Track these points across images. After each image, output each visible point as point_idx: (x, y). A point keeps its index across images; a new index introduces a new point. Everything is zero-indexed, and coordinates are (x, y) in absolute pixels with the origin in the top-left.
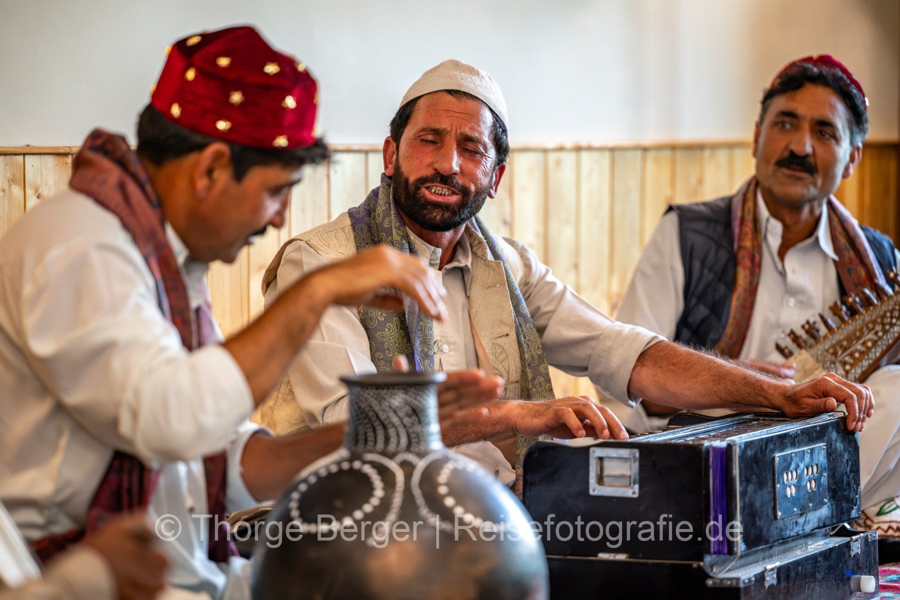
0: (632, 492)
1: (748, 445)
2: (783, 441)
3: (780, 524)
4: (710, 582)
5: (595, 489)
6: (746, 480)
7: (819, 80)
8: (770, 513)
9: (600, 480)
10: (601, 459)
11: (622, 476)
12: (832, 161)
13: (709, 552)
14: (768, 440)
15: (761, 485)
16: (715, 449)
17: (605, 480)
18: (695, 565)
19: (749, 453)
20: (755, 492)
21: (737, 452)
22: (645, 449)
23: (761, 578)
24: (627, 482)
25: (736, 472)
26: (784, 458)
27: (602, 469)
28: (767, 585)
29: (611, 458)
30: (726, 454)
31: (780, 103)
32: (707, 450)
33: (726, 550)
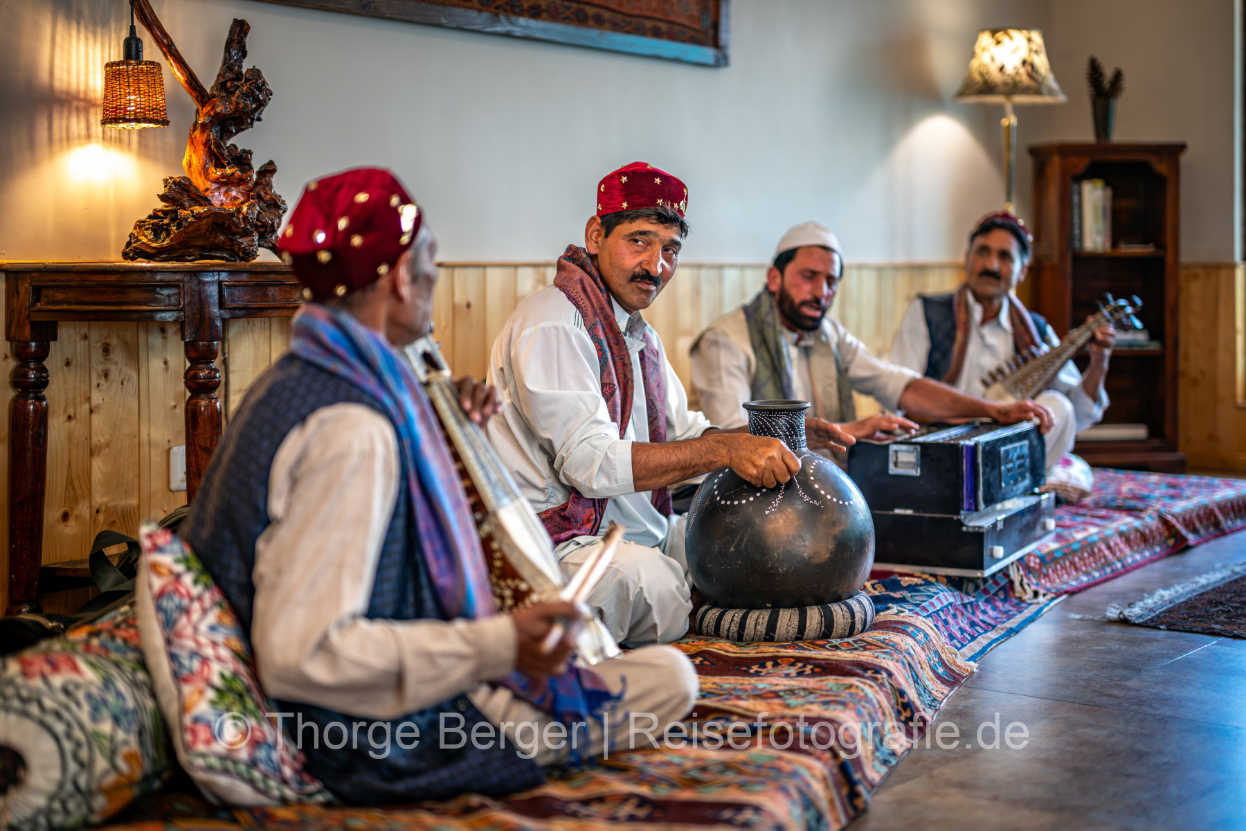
0: (916, 472)
1: (987, 443)
2: (1006, 440)
3: (1003, 491)
4: (964, 529)
5: (892, 470)
6: (985, 465)
7: (1002, 227)
8: (998, 485)
9: (896, 464)
10: (896, 452)
11: (909, 463)
12: (1010, 272)
13: (963, 509)
14: (998, 440)
15: (993, 468)
16: (967, 447)
17: (899, 465)
18: (955, 518)
19: (987, 448)
20: (990, 472)
21: (980, 448)
22: (923, 445)
23: (995, 525)
24: (912, 466)
25: (980, 460)
26: (1007, 452)
27: (897, 458)
28: (998, 529)
29: (902, 451)
30: (974, 449)
31: (980, 241)
32: (962, 446)
33: (973, 508)
